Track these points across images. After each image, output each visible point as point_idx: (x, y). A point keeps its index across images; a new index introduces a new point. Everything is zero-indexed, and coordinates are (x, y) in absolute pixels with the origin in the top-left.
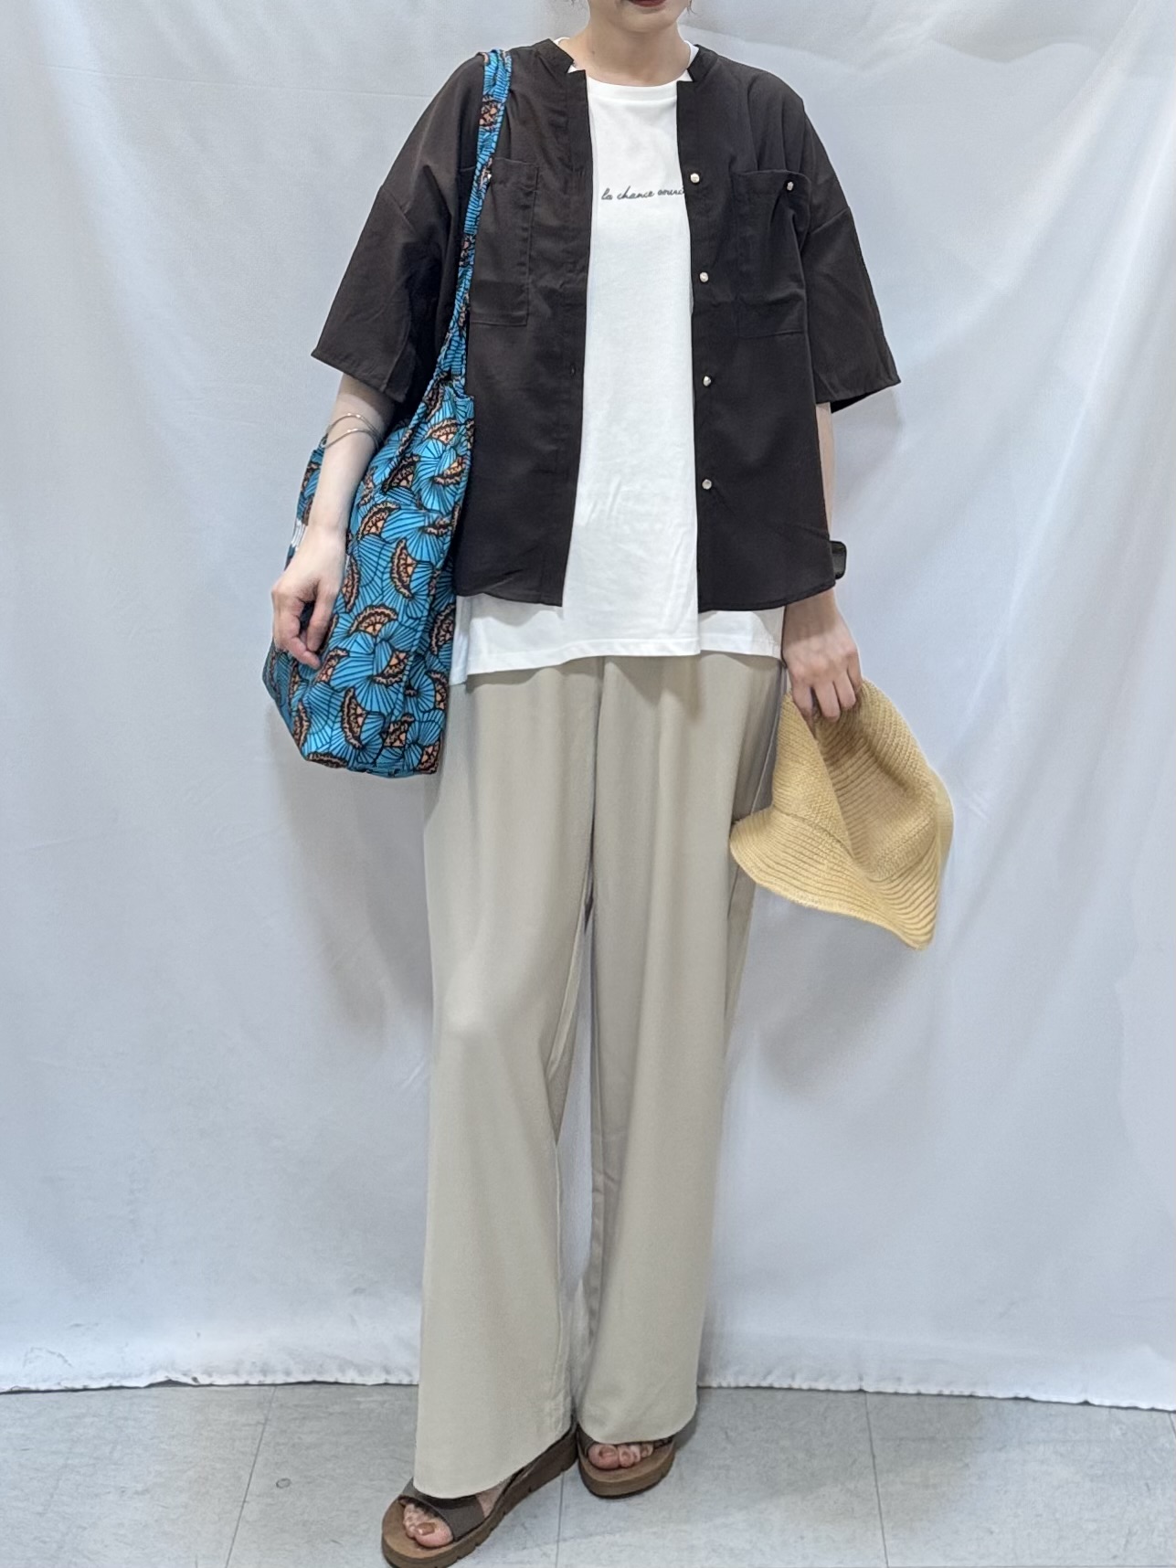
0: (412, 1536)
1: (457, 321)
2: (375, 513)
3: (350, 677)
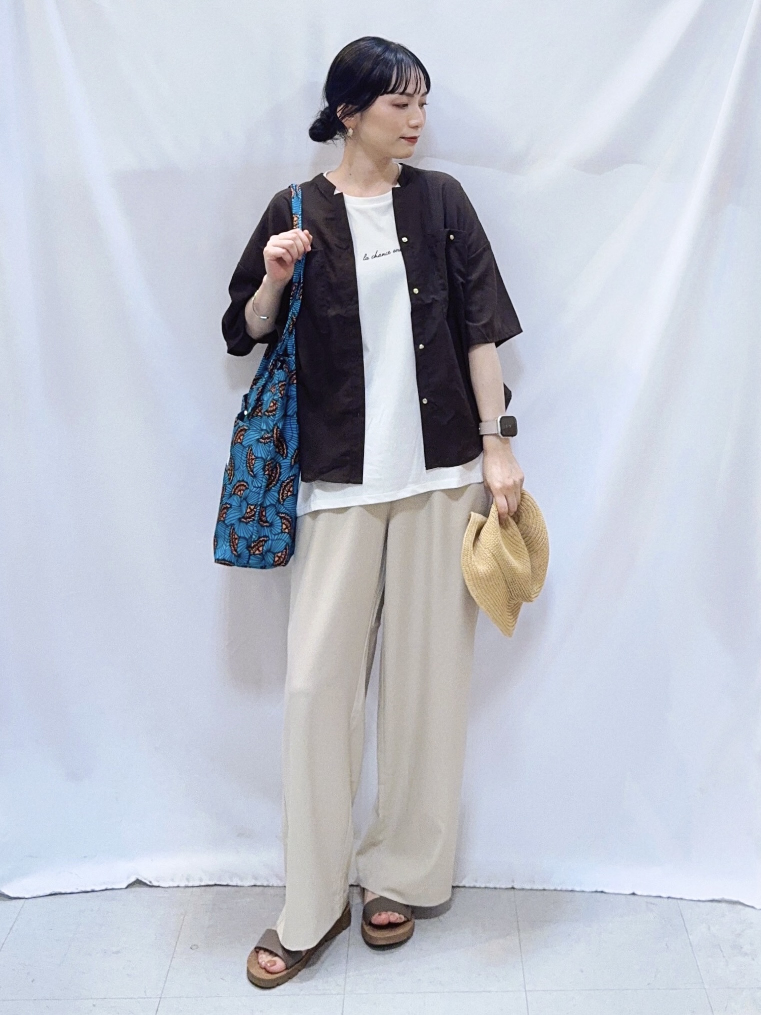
0: (263, 967)
1: (288, 329)
2: (240, 432)
3: (232, 519)
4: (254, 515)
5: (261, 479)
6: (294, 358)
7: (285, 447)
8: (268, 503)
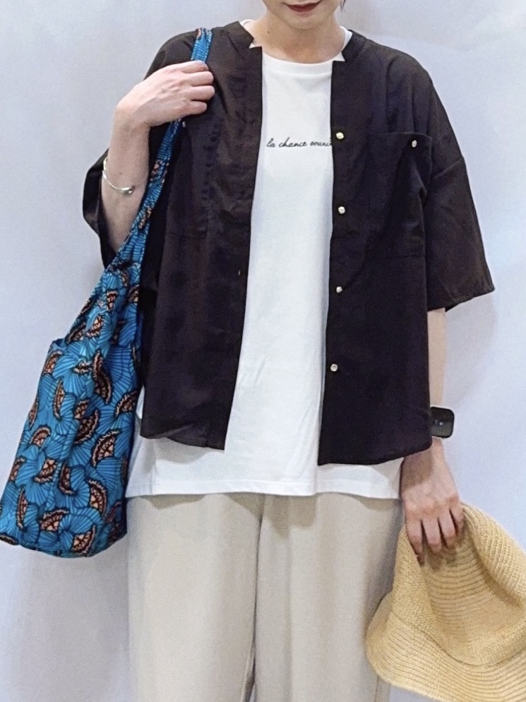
1: (138, 224)
2: (53, 358)
3: (24, 478)
4: (51, 474)
5: (69, 424)
6: (139, 266)
7: (109, 388)
8: (76, 463)
